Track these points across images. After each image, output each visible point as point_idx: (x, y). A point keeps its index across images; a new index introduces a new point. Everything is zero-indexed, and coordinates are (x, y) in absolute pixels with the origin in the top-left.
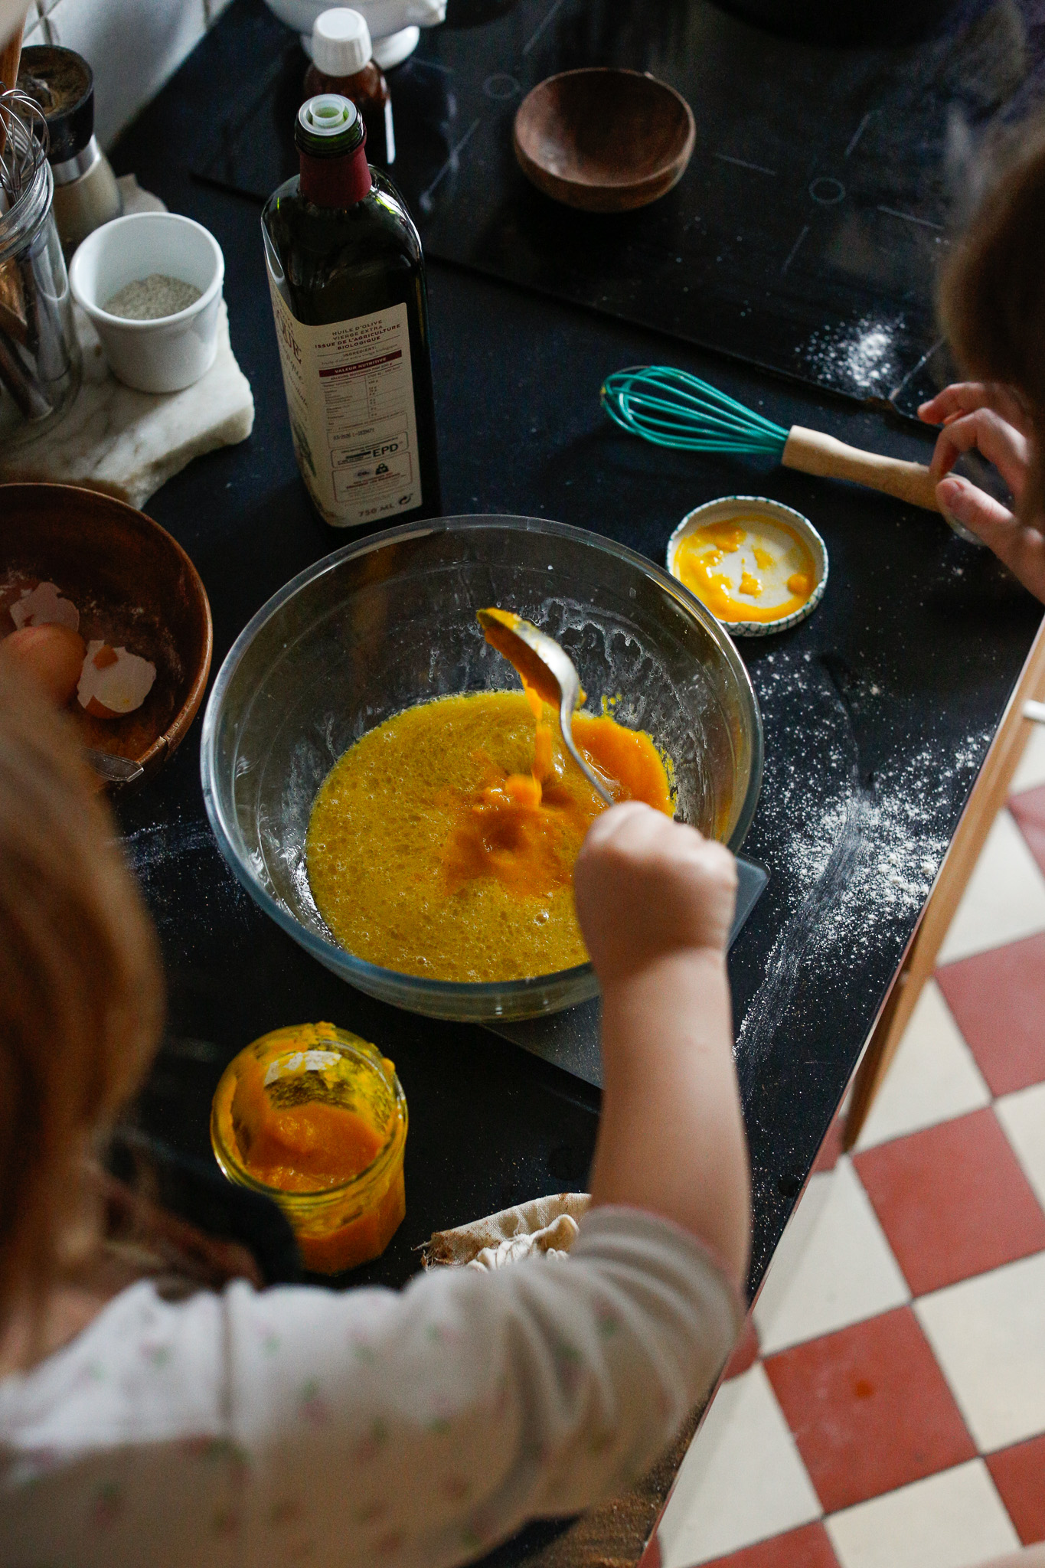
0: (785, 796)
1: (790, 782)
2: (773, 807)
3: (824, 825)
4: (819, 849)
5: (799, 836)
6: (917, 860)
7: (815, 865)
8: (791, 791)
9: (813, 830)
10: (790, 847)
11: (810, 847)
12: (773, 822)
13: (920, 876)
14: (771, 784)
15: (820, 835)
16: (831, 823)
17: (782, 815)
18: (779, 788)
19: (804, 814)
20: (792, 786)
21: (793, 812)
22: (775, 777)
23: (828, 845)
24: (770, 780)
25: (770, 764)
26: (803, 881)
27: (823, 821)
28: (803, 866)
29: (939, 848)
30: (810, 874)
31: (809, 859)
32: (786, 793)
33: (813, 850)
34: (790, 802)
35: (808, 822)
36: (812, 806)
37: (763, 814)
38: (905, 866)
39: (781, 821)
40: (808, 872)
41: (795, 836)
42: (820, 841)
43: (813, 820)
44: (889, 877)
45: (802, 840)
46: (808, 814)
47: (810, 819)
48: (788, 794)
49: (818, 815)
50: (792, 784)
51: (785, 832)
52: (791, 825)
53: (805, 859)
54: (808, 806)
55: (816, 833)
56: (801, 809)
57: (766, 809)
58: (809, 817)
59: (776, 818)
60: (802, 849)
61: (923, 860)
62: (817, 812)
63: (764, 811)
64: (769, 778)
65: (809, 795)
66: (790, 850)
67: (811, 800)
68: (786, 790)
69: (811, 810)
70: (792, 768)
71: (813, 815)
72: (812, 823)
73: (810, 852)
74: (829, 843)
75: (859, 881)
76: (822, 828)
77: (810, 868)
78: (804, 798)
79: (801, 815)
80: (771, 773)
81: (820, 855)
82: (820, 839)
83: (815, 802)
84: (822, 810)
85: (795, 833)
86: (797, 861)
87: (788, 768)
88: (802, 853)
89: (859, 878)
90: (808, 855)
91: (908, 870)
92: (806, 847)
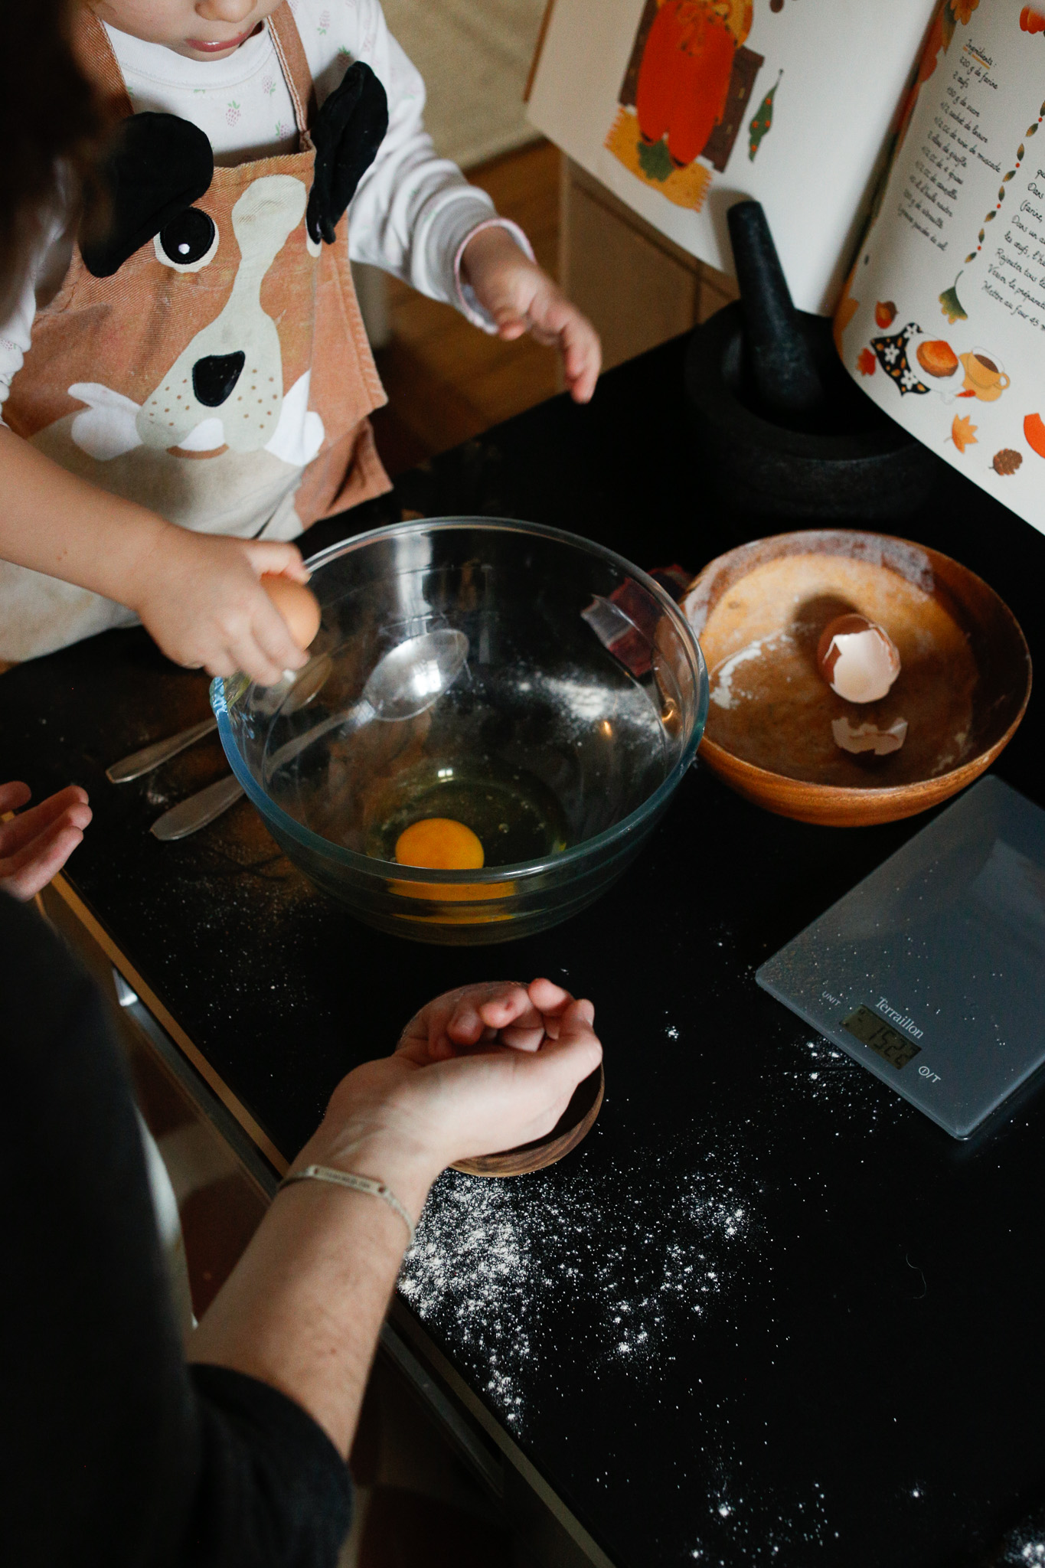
0: (554, 1208)
1: (566, 1220)
2: (549, 1194)
3: (504, 1225)
4: (483, 1207)
5: (506, 1198)
6: (421, 1281)
7: (469, 1196)
8: (556, 1217)
9: (505, 1213)
10: (500, 1186)
11: (490, 1201)
12: (533, 1185)
13: (404, 1274)
14: (573, 1204)
15: (497, 1216)
16: (503, 1231)
17: (536, 1196)
18: (565, 1208)
19: (526, 1214)
20: (561, 1220)
21: (533, 1206)
22: (579, 1211)
23: (482, 1216)
24: (578, 1206)
25: (595, 1214)
26: (459, 1178)
27: (509, 1225)
28: (475, 1186)
29: (422, 1305)
30: (463, 1187)
31: (478, 1194)
32: (556, 1211)
33: (485, 1202)
34: (545, 1209)
35: (516, 1213)
36: (530, 1225)
37: (546, 1182)
38: (422, 1267)
39: (530, 1192)
40: (466, 1187)
41: (508, 1195)
42: (490, 1212)
43: (515, 1218)
44: (419, 1247)
45: (500, 1198)
46: (524, 1218)
47: (518, 1216)
48: (555, 1212)
49: (518, 1225)
50: (563, 1221)
51: (518, 1189)
52: (521, 1198)
53: (479, 1191)
54: (533, 1222)
55: (500, 1213)
56: (532, 1214)
57: (549, 1186)
58: (520, 1217)
59: (536, 1191)
60: (492, 1193)
61: (419, 1285)
62: (522, 1226)
63: (548, 1184)
64: (580, 1206)
65: (543, 1228)
66: (496, 1184)
67: (537, 1227)
68: (559, 1212)
69: (526, 1223)
70: (580, 1230)
71: (520, 1221)
72: (513, 1216)
73: (485, 1199)
74: (484, 1218)
75: (431, 1222)
76: (503, 1221)
77: (469, 1190)
78: (543, 1224)
79: (526, 1211)
80: (585, 1210)
81: (476, 1205)
82: (493, 1214)
83: (533, 1229)
84: (521, 1231)
85: (510, 1197)
86: (481, 1184)
87: (582, 1227)
88: (487, 1192)
89: (434, 1222)
90: (483, 1195)
91: (416, 1267)
92: (492, 1198)
